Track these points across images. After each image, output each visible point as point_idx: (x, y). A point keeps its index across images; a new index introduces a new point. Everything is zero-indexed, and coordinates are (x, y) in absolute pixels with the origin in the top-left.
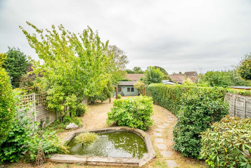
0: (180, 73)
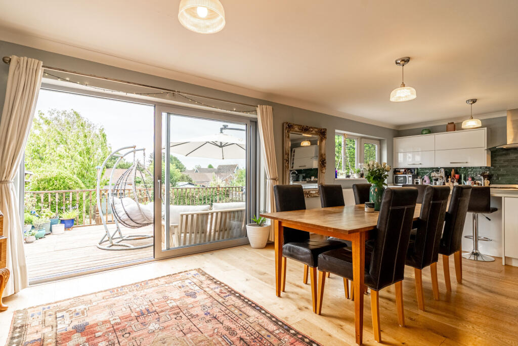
0: (210, 167)
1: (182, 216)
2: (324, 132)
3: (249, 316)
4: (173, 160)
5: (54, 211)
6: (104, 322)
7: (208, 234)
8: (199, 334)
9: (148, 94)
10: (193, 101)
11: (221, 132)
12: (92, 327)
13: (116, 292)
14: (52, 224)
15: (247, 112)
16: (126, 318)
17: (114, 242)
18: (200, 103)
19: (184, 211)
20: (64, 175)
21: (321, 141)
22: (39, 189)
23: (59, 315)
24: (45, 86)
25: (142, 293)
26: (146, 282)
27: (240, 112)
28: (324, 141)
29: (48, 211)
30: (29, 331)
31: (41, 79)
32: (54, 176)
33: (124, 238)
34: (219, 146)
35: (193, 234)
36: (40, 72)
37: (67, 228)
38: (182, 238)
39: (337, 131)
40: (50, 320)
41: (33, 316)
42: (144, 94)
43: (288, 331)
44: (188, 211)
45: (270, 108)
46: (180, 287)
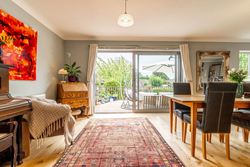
1: (144, 96)
2: (228, 53)
3: (152, 135)
4: (163, 75)
5: (110, 94)
6: (108, 126)
7: (157, 106)
8: (131, 135)
9: (129, 49)
10: (147, 48)
11: (169, 60)
12: (105, 126)
13: (115, 119)
14: (110, 98)
15: (174, 49)
16: (114, 126)
17: (126, 106)
18: (150, 49)
19: (146, 95)
20: (115, 81)
21: (226, 58)
22: (107, 86)
23: (99, 122)
24: (99, 52)
25: (123, 121)
26: (126, 119)
27: (170, 49)
28: (228, 59)
29: (109, 93)
30: (91, 123)
31: (97, 49)
32: (112, 81)
33: (130, 105)
34: (168, 66)
35: (149, 105)
36: (97, 48)
37: (114, 100)
38: (145, 106)
39: (240, 51)
40: (96, 122)
41: (93, 121)
42: (128, 49)
43: (164, 143)
44: (148, 95)
45: (187, 45)
46: (135, 122)
